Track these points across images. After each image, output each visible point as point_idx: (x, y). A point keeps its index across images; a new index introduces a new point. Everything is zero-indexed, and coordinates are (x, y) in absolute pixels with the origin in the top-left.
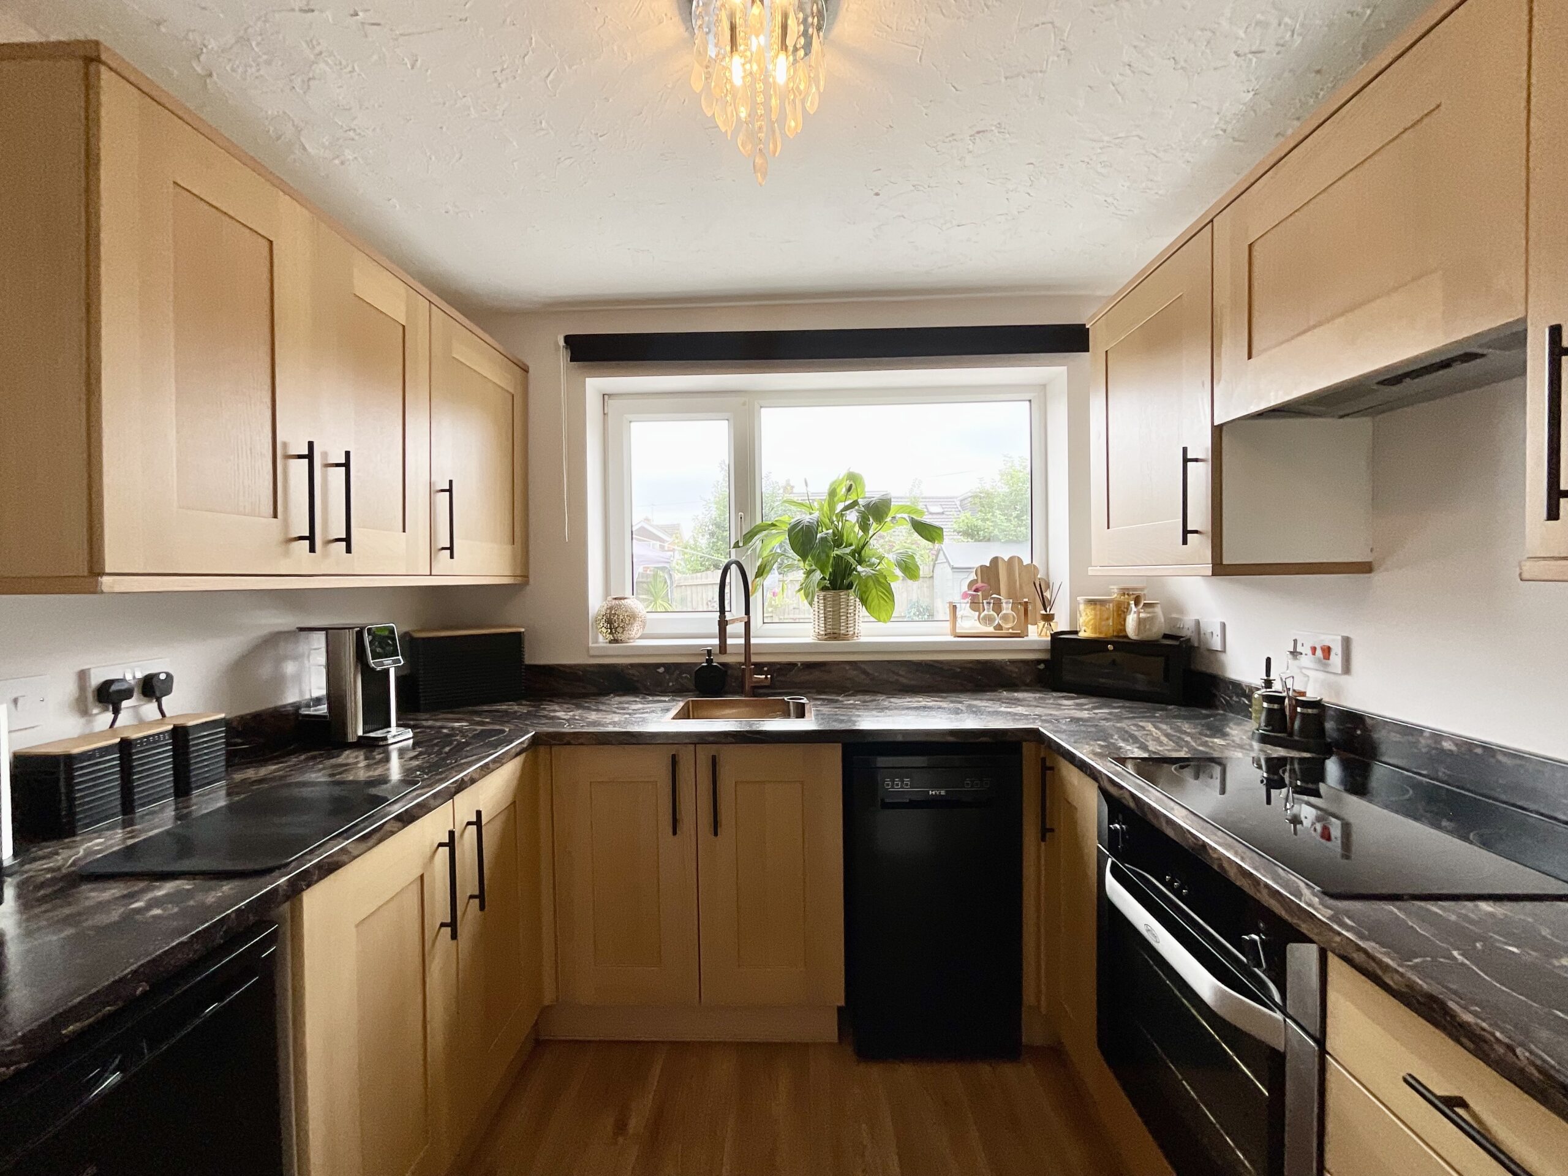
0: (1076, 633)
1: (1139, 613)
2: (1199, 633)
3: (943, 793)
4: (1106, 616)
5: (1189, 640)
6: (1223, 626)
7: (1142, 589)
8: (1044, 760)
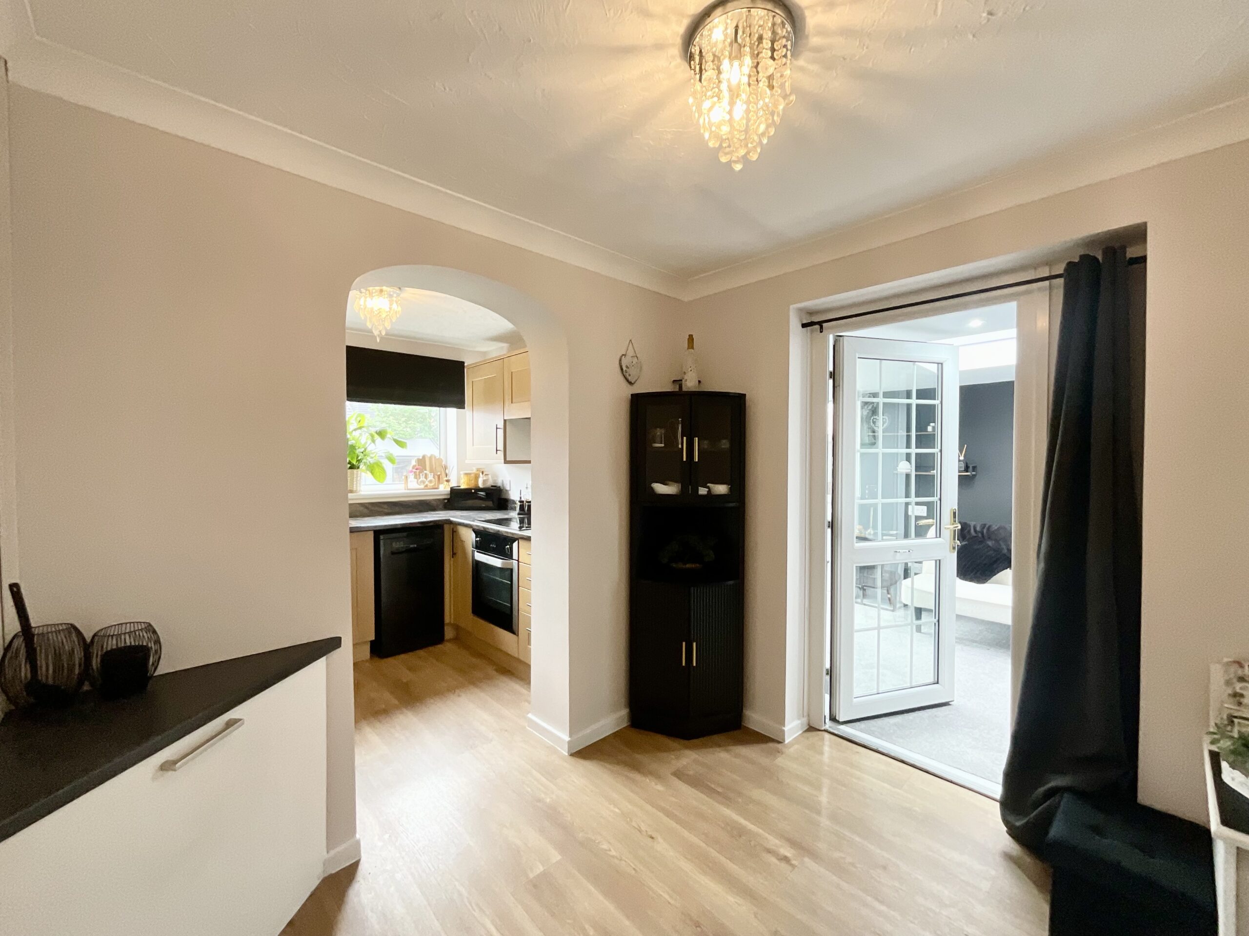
0: (460, 486)
1: (483, 477)
2: (503, 485)
3: (416, 546)
4: (471, 479)
5: (499, 487)
6: (510, 482)
7: (484, 469)
8: (453, 529)
